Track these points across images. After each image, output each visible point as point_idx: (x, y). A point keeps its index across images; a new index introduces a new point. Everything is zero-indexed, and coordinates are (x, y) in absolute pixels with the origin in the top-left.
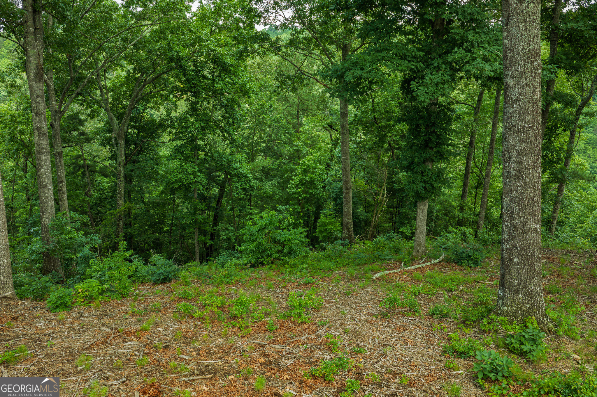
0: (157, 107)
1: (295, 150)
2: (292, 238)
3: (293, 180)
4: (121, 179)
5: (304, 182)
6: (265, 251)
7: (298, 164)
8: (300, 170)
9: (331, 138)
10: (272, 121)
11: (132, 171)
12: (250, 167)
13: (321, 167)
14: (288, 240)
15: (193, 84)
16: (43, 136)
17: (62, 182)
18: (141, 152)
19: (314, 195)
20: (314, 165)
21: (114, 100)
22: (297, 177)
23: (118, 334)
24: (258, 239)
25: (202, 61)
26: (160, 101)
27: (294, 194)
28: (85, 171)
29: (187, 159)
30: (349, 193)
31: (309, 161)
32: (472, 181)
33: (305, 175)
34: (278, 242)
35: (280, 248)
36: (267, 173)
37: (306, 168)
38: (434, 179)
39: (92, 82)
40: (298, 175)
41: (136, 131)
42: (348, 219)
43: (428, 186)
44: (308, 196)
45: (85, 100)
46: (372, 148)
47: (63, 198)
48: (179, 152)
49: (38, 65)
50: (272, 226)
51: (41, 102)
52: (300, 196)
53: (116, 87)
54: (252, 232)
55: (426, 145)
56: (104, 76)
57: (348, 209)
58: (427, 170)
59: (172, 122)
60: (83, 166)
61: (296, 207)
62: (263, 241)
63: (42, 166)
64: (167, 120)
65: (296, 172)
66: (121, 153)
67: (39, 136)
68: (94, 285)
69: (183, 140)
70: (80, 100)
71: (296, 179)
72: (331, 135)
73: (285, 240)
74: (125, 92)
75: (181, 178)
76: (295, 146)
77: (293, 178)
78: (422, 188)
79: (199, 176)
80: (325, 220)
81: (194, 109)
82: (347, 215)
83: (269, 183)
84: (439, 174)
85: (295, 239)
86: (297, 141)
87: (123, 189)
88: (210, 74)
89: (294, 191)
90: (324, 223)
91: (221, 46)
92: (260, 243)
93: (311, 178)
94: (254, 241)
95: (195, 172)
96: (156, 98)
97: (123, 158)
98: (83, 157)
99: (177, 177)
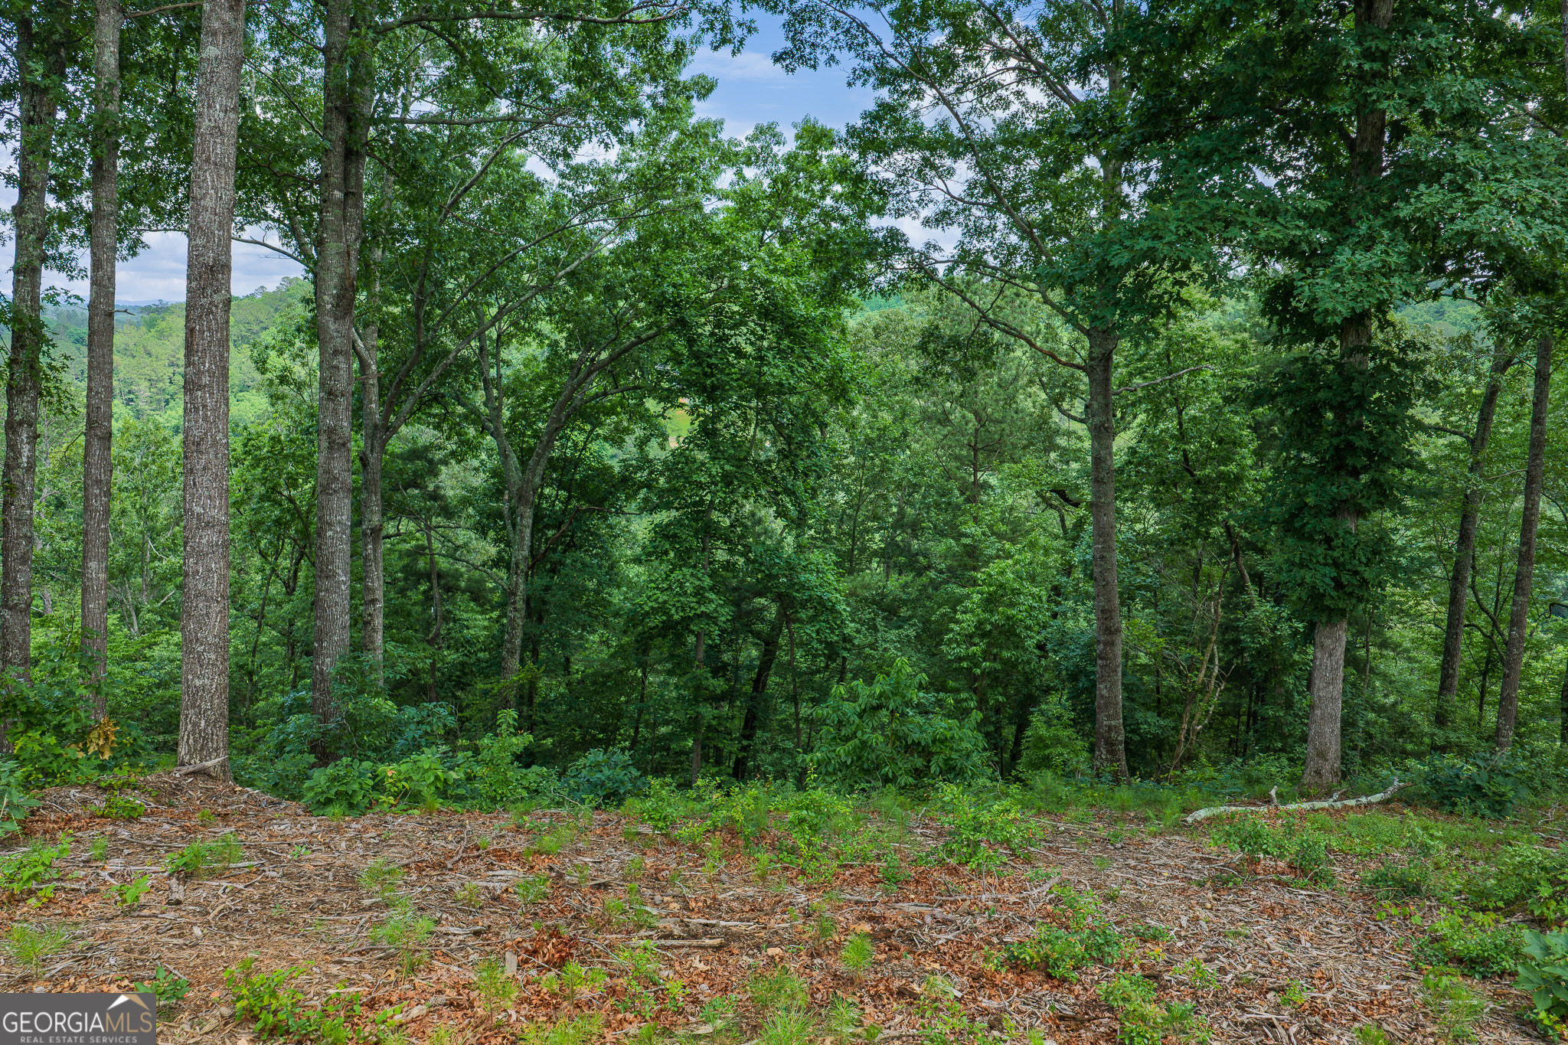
0: (616, 438)
1: (965, 546)
2: (953, 737)
3: (957, 622)
4: (518, 606)
5: (989, 627)
6: (878, 767)
7: (974, 583)
8: (976, 597)
9: (1063, 526)
10: (907, 470)
11: (547, 589)
12: (845, 585)
13: (1035, 590)
14: (942, 742)
15: (709, 366)
16: (339, 450)
17: (374, 601)
18: (570, 546)
19: (1014, 665)
20: (1016, 586)
21: (513, 419)
22: (968, 616)
23: (476, 853)
24: (859, 734)
25: (733, 313)
26: (625, 424)
27: (960, 659)
28: (431, 588)
29: (684, 557)
30: (1113, 644)
31: (1002, 573)
32: (1468, 655)
33: (991, 612)
34: (912, 748)
35: (919, 762)
36: (889, 610)
37: (995, 592)
38: (1364, 560)
39: (464, 366)
40: (972, 611)
41: (563, 494)
42: (1109, 717)
43: (1345, 578)
44: (998, 666)
45: (444, 418)
46: (1179, 540)
47: (372, 642)
48: (666, 537)
49: (343, 277)
50: (899, 700)
52: (977, 665)
53: (523, 384)
54: (845, 714)
55: (1339, 463)
56: (496, 356)
57: (1110, 690)
58: (1341, 533)
59: (651, 473)
60: (427, 576)
61: (963, 695)
62: (876, 739)
63: (330, 524)
64: (641, 469)
65: (968, 604)
66: (522, 539)
67: (330, 448)
68: (426, 767)
69: (677, 509)
70: (435, 416)
71: (967, 621)
72: (1063, 520)
73: (934, 742)
74: (544, 398)
75: (665, 602)
76: (966, 535)
77: (959, 616)
78: (1328, 580)
79: (711, 601)
80: (1043, 731)
81: (707, 433)
82: (1106, 706)
83: (893, 635)
84: (1380, 547)
85: (961, 739)
86: (971, 523)
87: (519, 632)
88: (752, 344)
89: (962, 651)
90: (1041, 739)
91: (785, 272)
92: (864, 743)
93: (1009, 618)
94: (847, 739)
95: (703, 588)
96: (617, 414)
97: (526, 553)
98: (430, 549)
99: (656, 600)
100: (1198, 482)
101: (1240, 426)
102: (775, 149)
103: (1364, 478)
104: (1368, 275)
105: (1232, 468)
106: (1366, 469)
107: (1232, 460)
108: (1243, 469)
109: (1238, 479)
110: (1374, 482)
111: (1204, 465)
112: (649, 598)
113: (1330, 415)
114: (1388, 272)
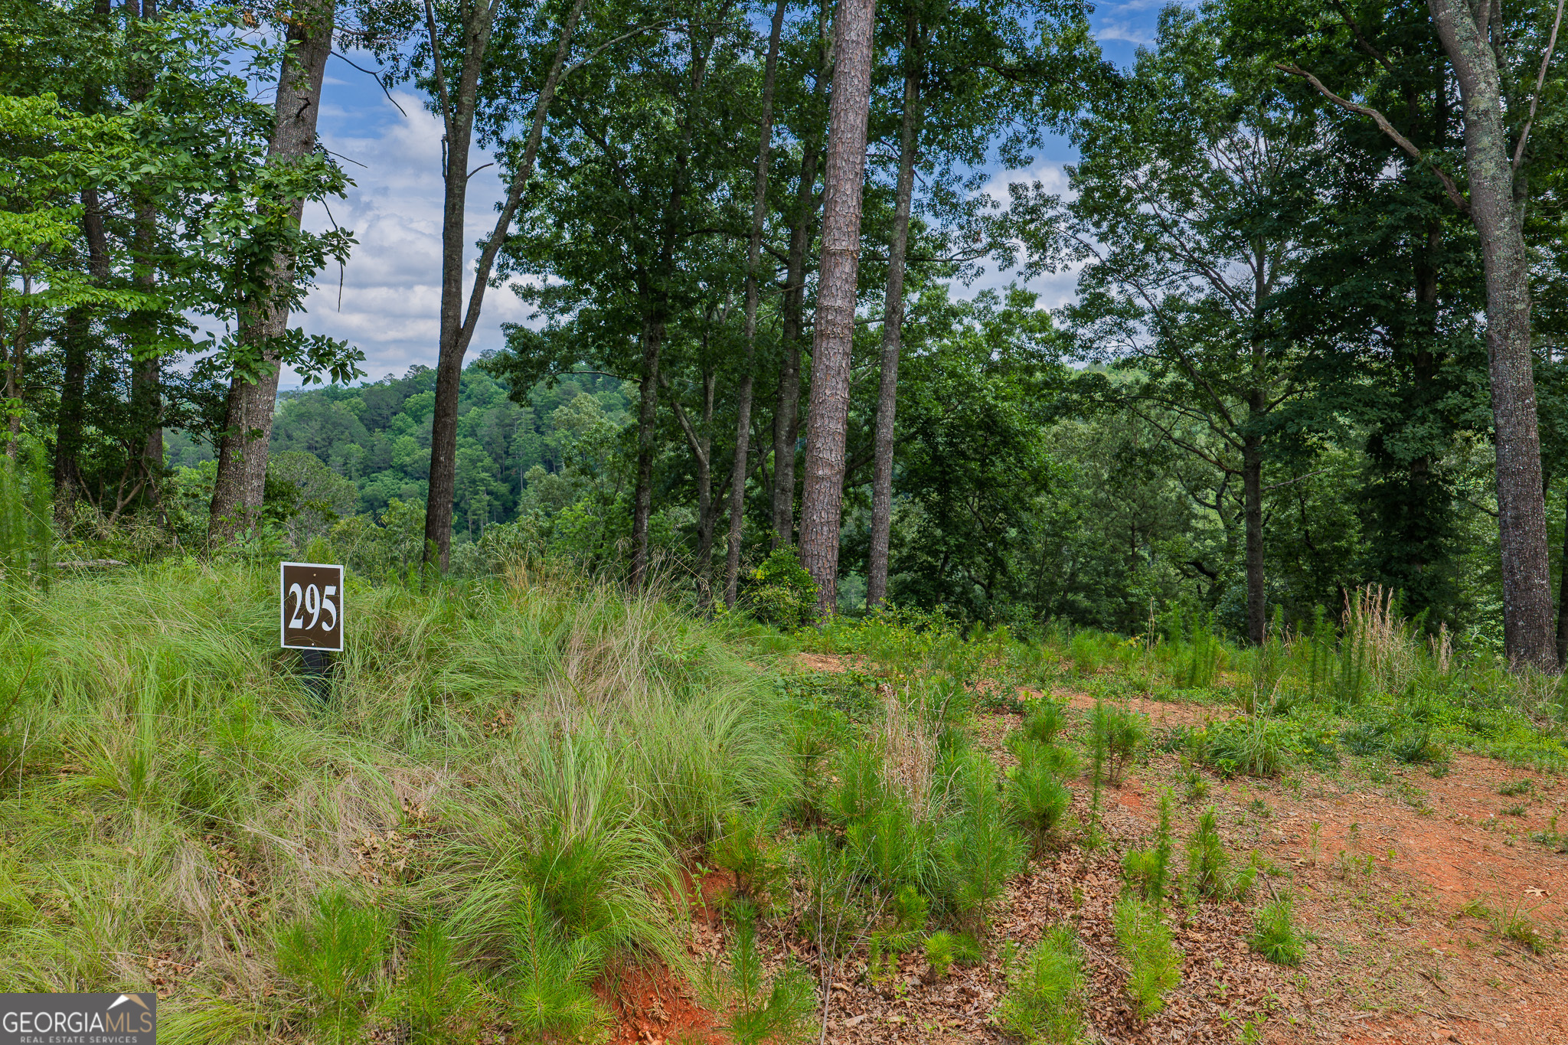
100: (1317, 554)
101: (1348, 513)
102: (993, 308)
103: (1425, 542)
104: (1422, 439)
105: (1343, 543)
106: (1426, 538)
107: (1342, 538)
108: (1351, 544)
109: (1348, 551)
110: (1431, 545)
111: (1321, 542)
113: (1406, 508)
114: (1431, 437)
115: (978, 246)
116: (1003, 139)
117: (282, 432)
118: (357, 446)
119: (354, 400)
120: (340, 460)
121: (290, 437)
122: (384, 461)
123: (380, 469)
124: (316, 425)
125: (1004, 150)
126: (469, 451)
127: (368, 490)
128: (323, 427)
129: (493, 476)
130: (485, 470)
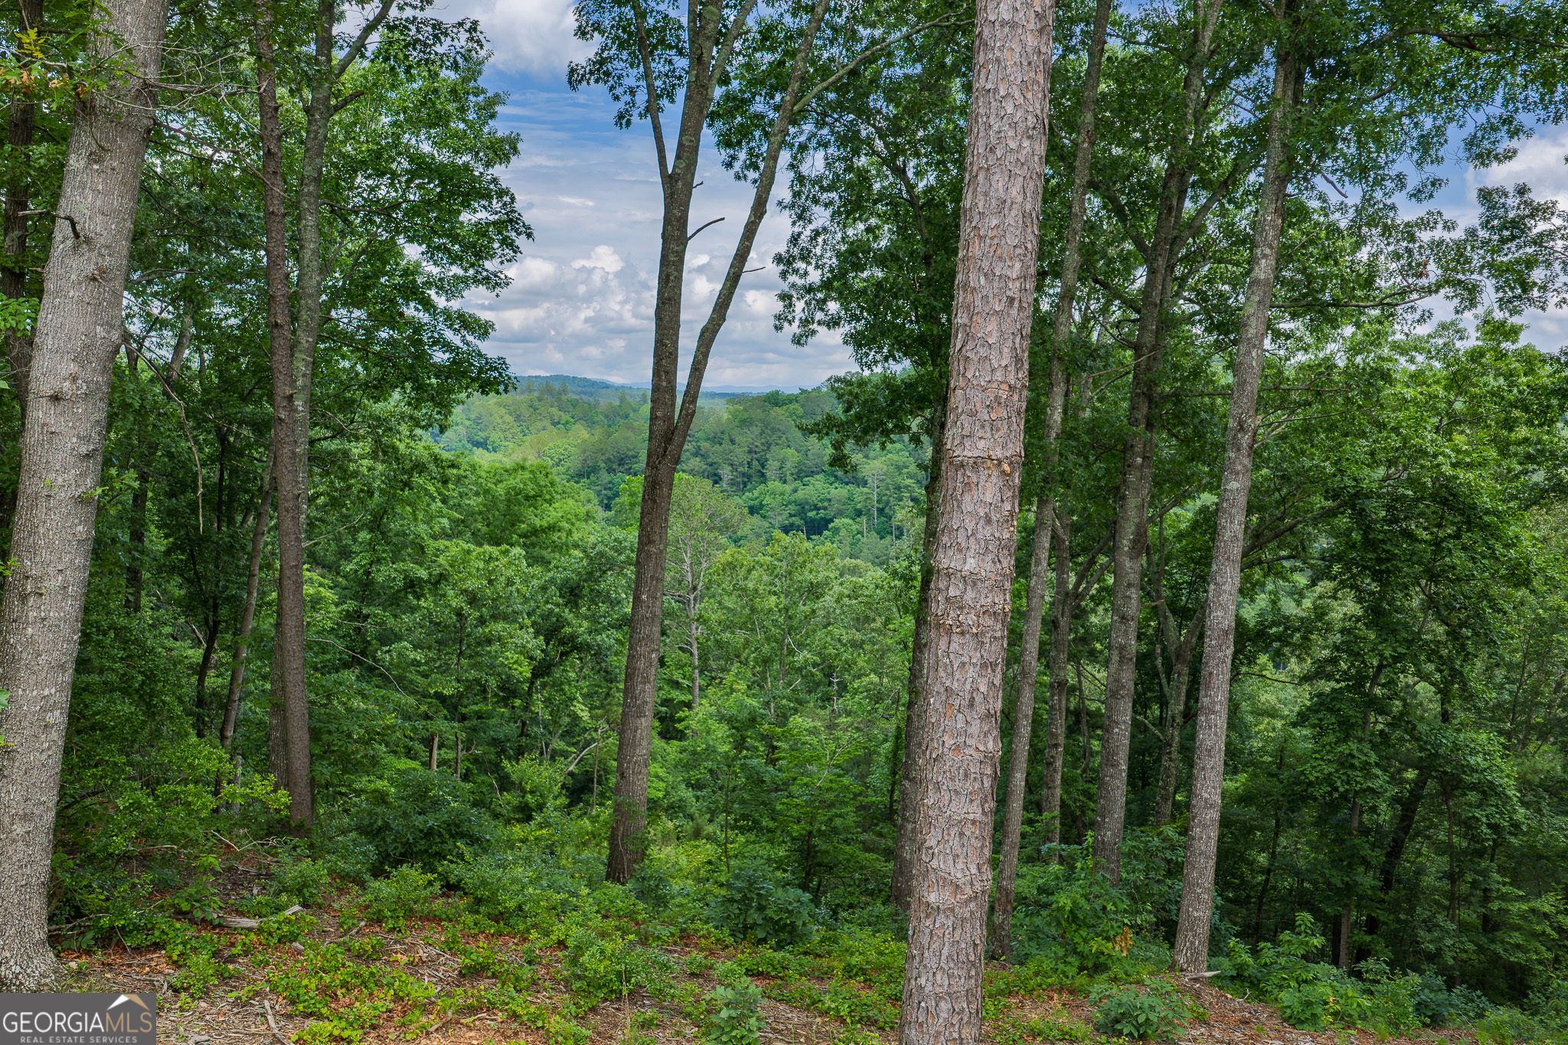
4: (1173, 757)
17: (1056, 746)
51: (1134, 596)
63: (1117, 723)
66: (1179, 694)
67: (1121, 662)
69: (1337, 681)
75: (1330, 774)
87: (1173, 781)
95: (1369, 763)
97: (1181, 708)
98: (1081, 691)
99: (1321, 771)
102: (1458, 344)
112: (1314, 767)
115: (1424, 282)
116: (1470, 129)
117: (726, 437)
118: (792, 451)
119: (792, 406)
120: (777, 464)
121: (733, 442)
122: (817, 465)
123: (812, 473)
124: (757, 430)
125: (1471, 143)
126: (895, 457)
127: (800, 494)
128: (762, 432)
129: (918, 482)
130: (910, 476)
